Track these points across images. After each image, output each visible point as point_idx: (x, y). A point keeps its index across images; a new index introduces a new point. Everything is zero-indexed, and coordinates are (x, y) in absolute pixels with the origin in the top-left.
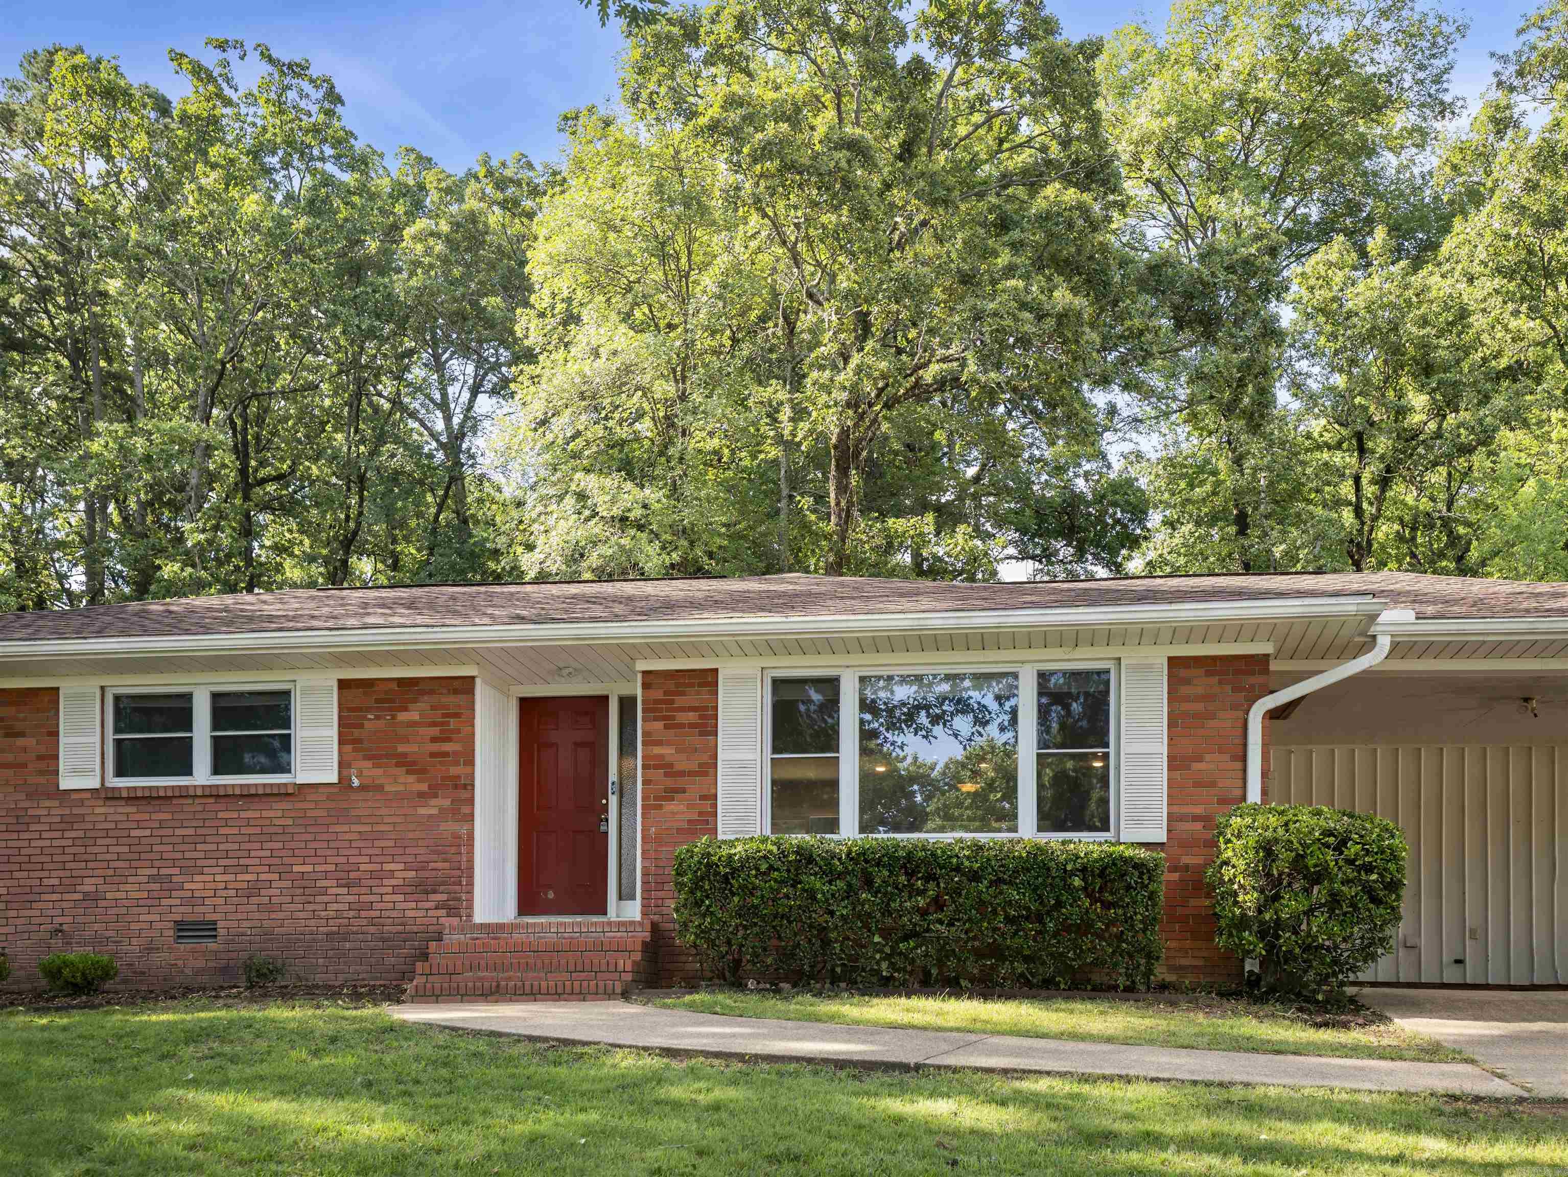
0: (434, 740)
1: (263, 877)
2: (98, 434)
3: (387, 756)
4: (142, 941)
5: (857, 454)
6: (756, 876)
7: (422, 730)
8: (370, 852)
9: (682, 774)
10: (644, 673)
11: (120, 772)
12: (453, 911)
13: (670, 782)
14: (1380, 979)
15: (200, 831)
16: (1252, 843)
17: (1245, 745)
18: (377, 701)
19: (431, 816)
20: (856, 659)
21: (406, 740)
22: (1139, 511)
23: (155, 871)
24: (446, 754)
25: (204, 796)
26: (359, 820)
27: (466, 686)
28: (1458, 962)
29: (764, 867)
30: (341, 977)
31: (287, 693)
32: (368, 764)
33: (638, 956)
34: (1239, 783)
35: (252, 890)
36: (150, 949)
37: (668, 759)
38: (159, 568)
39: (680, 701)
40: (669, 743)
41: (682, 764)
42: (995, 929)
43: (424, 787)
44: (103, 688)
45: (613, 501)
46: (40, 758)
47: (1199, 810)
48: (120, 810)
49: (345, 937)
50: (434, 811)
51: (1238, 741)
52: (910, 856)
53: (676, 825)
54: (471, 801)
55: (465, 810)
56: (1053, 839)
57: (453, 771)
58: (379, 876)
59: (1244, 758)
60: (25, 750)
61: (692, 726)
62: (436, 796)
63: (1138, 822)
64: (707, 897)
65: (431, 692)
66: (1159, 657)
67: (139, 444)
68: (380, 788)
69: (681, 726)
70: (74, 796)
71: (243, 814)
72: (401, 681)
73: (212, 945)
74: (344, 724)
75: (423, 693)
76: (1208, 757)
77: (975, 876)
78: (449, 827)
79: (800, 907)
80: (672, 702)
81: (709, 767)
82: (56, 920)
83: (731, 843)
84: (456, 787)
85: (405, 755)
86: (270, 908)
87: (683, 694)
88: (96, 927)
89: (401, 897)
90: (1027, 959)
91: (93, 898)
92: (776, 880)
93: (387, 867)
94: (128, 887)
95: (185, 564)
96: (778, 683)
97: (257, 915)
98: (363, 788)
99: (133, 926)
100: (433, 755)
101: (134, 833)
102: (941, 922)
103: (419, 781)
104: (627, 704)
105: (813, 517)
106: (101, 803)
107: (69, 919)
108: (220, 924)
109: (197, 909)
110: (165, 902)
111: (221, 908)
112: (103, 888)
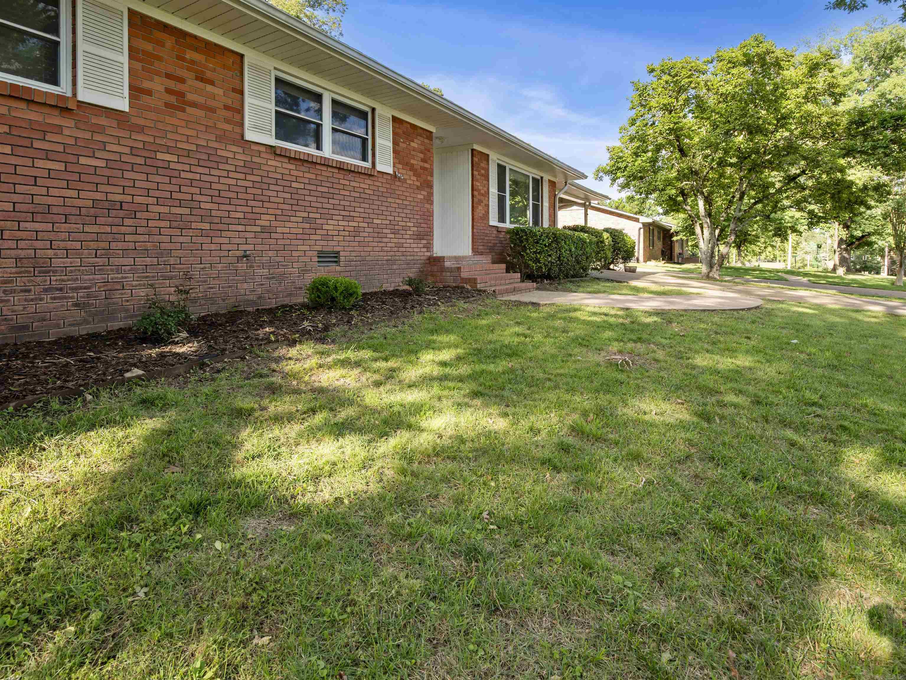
1: (360, 225)
3: (407, 164)
4: (300, 265)
10: (473, 150)
11: (279, 135)
12: (429, 250)
13: (479, 198)
15: (332, 190)
18: (403, 133)
19: (421, 199)
21: (413, 157)
23: (306, 215)
24: (425, 169)
26: (398, 197)
27: (431, 136)
31: (364, 113)
32: (401, 166)
34: (554, 217)
35: (356, 233)
36: (304, 269)
37: (479, 188)
44: (273, 69)
46: (227, 108)
48: (285, 165)
49: (393, 262)
54: (433, 195)
55: (431, 198)
57: (428, 178)
60: (213, 97)
61: (483, 176)
62: (422, 189)
65: (422, 136)
68: (405, 181)
70: (254, 147)
71: (352, 184)
72: (411, 126)
73: (337, 267)
74: (395, 142)
78: (427, 206)
80: (480, 164)
81: (487, 194)
82: (243, 247)
84: (428, 186)
85: (413, 165)
88: (270, 253)
89: (412, 241)
91: (267, 231)
93: (409, 225)
94: (290, 224)
97: (358, 249)
98: (400, 179)
99: (294, 254)
100: (421, 168)
101: (294, 185)
103: (418, 180)
106: (274, 157)
107: (251, 247)
108: (342, 254)
109: (331, 243)
110: (312, 237)
111: (342, 244)
112: (274, 223)
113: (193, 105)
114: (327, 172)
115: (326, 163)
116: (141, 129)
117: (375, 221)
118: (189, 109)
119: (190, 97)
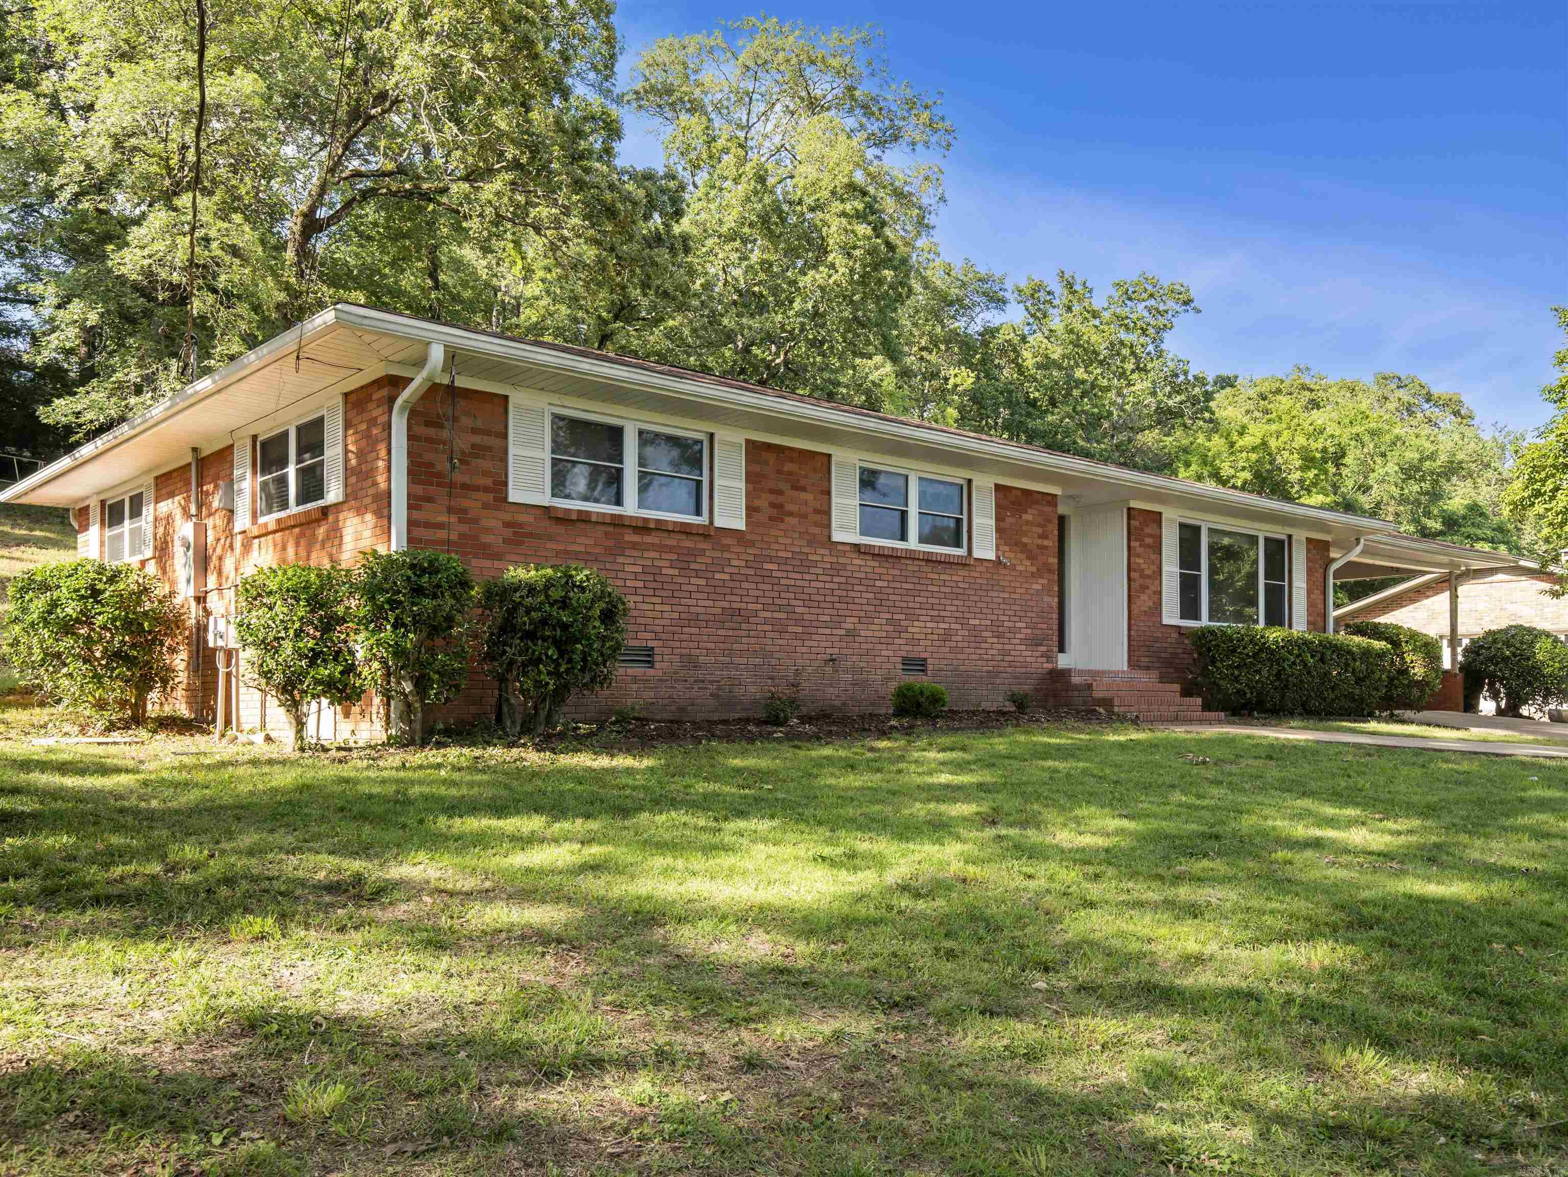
0: (1039, 536)
1: (951, 626)
3: (1017, 544)
4: (884, 672)
7: (1034, 529)
9: (1147, 577)
10: (1130, 509)
12: (1048, 659)
13: (1141, 582)
15: (918, 587)
18: (1010, 503)
19: (1038, 591)
20: (1205, 516)
21: (1026, 534)
23: (889, 616)
24: (1044, 548)
25: (921, 560)
26: (1003, 589)
27: (1053, 501)
32: (1007, 548)
35: (947, 636)
36: (888, 679)
37: (1140, 567)
39: (1146, 530)
41: (1148, 570)
43: (1034, 569)
44: (859, 461)
46: (816, 511)
48: (868, 563)
50: (1039, 587)
51: (1323, 585)
54: (1057, 582)
55: (1055, 588)
57: (1049, 560)
60: (805, 503)
61: (1150, 547)
62: (1040, 577)
63: (1299, 624)
66: (1304, 536)
68: (1014, 567)
69: (1147, 546)
70: (840, 547)
71: (942, 577)
72: (1027, 493)
73: (924, 678)
74: (998, 517)
78: (1046, 599)
80: (1141, 530)
81: (1158, 574)
82: (829, 651)
84: (1049, 571)
86: (956, 650)
87: (1147, 525)
88: (854, 658)
89: (1025, 648)
91: (852, 634)
93: (1016, 625)
94: (874, 627)
97: (949, 656)
98: (1005, 565)
99: (878, 659)
100: (1037, 547)
101: (878, 583)
106: (859, 555)
107: (836, 651)
108: (929, 661)
109: (917, 649)
110: (897, 641)
111: (930, 649)
112: (858, 626)
113: (791, 514)
114: (912, 567)
115: (911, 556)
116: (751, 544)
117: (972, 622)
118: (787, 519)
119: (790, 507)
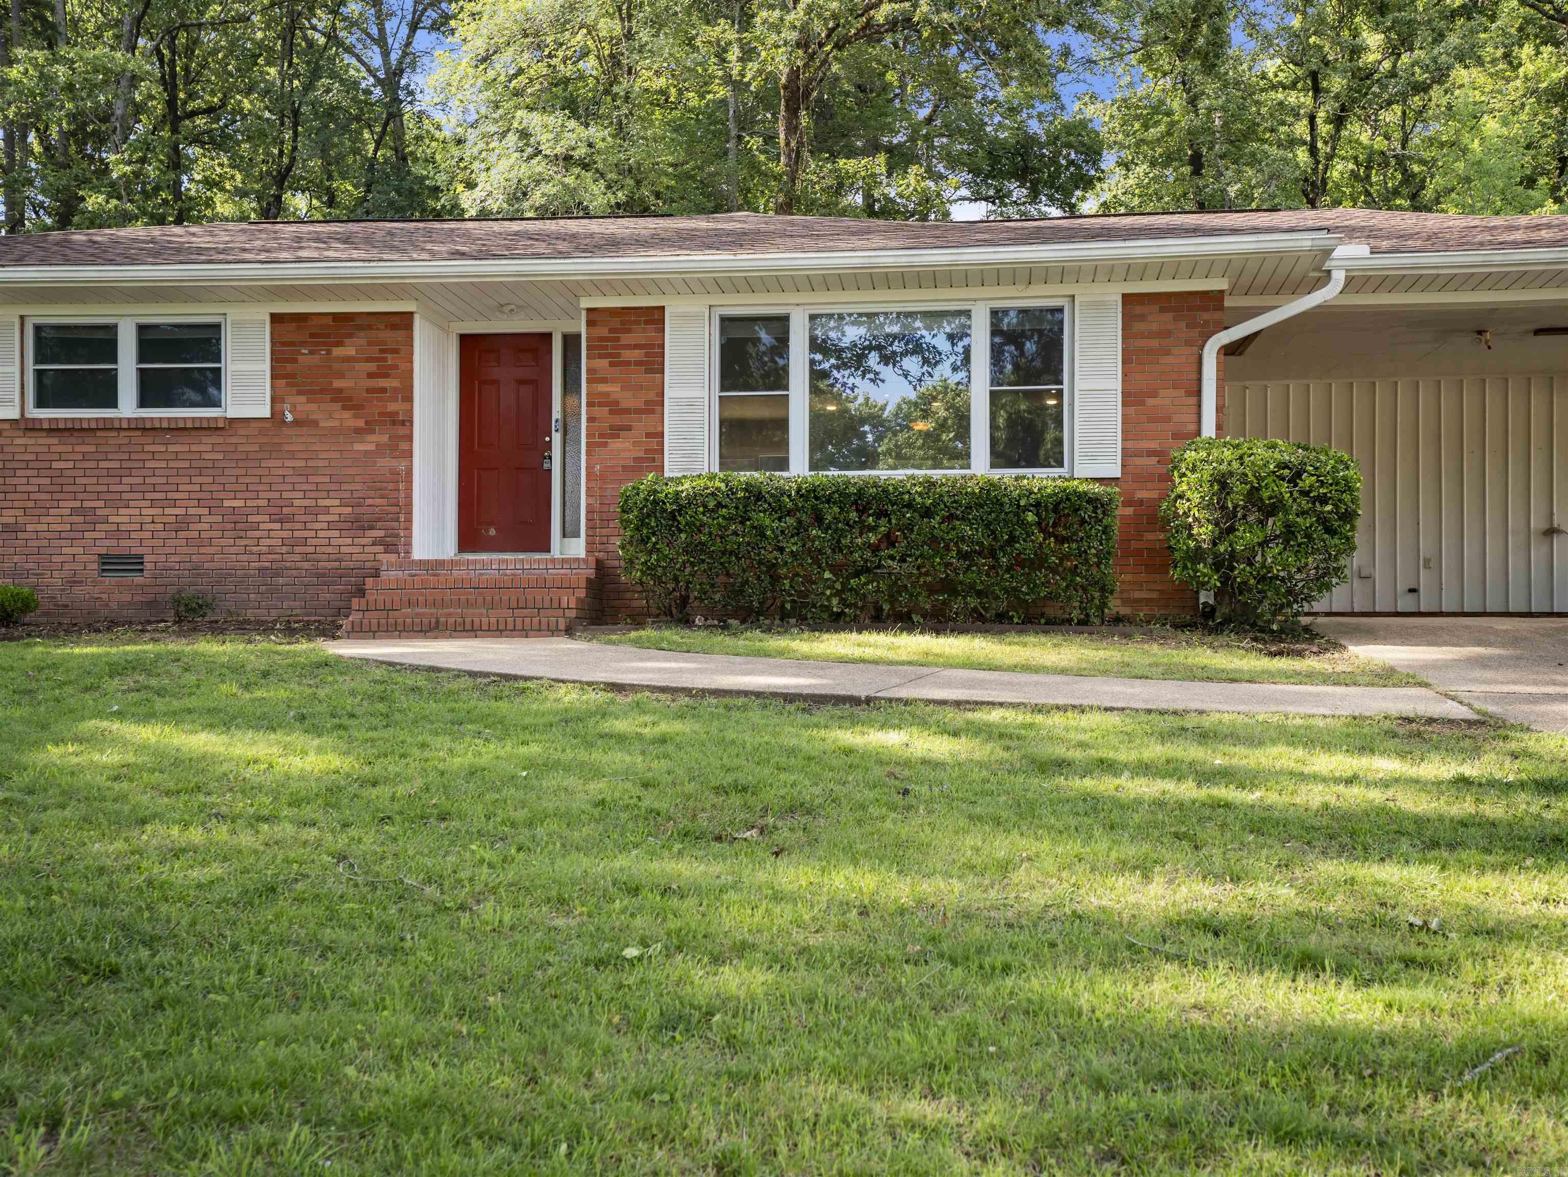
0: (370, 375)
1: (191, 511)
2: (18, 61)
3: (322, 391)
4: (65, 574)
5: (807, 94)
6: (704, 514)
7: (360, 366)
8: (305, 487)
9: (627, 411)
10: (589, 310)
11: (41, 403)
12: (390, 547)
13: (617, 420)
14: (1335, 609)
15: (126, 464)
16: (1206, 477)
17: (1200, 380)
18: (312, 335)
19: (366, 452)
20: (806, 297)
21: (342, 376)
22: (1093, 153)
23: (77, 504)
24: (383, 390)
25: (129, 429)
26: (292, 455)
27: (404, 321)
28: (1412, 591)
29: (712, 504)
30: (274, 613)
31: (217, 327)
32: (303, 399)
33: (582, 593)
34: (1194, 417)
35: (183, 524)
36: (73, 583)
37: (613, 397)
38: (83, 199)
39: (626, 339)
40: (613, 381)
41: (628, 400)
42: (948, 565)
43: (361, 423)
44: (22, 318)
45: (557, 140)
47: (1154, 445)
48: (40, 441)
49: (278, 573)
50: (372, 447)
51: (1194, 376)
52: (861, 492)
53: (622, 463)
54: (410, 438)
55: (403, 446)
56: (1007, 475)
57: (392, 407)
58: (314, 512)
59: (1199, 393)
61: (638, 363)
62: (373, 432)
63: (1093, 458)
64: (654, 534)
65: (370, 327)
66: (1113, 294)
67: (61, 72)
68: (315, 423)
69: (628, 363)
71: (172, 448)
72: (336, 316)
73: (138, 579)
74: (276, 359)
75: (361, 328)
76: (1162, 393)
77: (927, 513)
78: (385, 463)
79: (748, 544)
80: (617, 339)
81: (656, 405)
83: (678, 481)
84: (394, 423)
85: (340, 390)
86: (200, 542)
87: (629, 331)
88: (16, 559)
89: (336, 533)
90: (979, 594)
91: (12, 530)
92: (724, 517)
93: (321, 503)
94: (49, 519)
95: (110, 196)
96: (724, 320)
97: (185, 550)
98: (296, 423)
99: (55, 559)
100: (369, 391)
101: (55, 465)
102: (892, 558)
103: (356, 417)
104: (571, 342)
105: (762, 158)
106: (21, 433)
108: (147, 558)
109: (123, 543)
110: (89, 535)
111: (147, 543)
112: (22, 520)
